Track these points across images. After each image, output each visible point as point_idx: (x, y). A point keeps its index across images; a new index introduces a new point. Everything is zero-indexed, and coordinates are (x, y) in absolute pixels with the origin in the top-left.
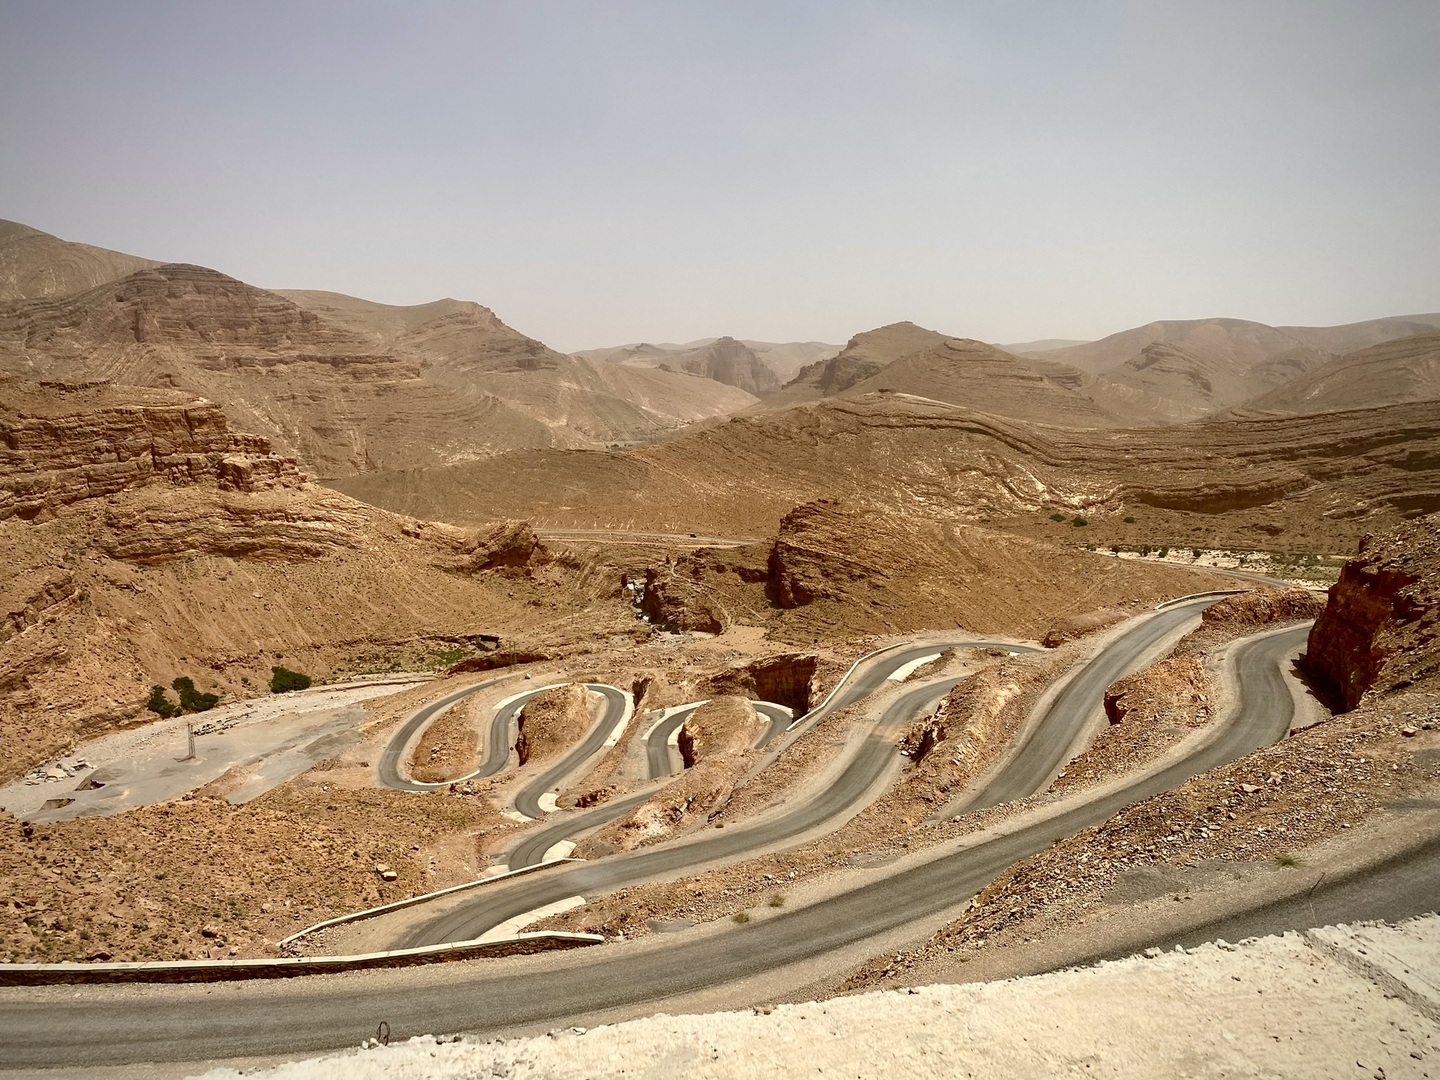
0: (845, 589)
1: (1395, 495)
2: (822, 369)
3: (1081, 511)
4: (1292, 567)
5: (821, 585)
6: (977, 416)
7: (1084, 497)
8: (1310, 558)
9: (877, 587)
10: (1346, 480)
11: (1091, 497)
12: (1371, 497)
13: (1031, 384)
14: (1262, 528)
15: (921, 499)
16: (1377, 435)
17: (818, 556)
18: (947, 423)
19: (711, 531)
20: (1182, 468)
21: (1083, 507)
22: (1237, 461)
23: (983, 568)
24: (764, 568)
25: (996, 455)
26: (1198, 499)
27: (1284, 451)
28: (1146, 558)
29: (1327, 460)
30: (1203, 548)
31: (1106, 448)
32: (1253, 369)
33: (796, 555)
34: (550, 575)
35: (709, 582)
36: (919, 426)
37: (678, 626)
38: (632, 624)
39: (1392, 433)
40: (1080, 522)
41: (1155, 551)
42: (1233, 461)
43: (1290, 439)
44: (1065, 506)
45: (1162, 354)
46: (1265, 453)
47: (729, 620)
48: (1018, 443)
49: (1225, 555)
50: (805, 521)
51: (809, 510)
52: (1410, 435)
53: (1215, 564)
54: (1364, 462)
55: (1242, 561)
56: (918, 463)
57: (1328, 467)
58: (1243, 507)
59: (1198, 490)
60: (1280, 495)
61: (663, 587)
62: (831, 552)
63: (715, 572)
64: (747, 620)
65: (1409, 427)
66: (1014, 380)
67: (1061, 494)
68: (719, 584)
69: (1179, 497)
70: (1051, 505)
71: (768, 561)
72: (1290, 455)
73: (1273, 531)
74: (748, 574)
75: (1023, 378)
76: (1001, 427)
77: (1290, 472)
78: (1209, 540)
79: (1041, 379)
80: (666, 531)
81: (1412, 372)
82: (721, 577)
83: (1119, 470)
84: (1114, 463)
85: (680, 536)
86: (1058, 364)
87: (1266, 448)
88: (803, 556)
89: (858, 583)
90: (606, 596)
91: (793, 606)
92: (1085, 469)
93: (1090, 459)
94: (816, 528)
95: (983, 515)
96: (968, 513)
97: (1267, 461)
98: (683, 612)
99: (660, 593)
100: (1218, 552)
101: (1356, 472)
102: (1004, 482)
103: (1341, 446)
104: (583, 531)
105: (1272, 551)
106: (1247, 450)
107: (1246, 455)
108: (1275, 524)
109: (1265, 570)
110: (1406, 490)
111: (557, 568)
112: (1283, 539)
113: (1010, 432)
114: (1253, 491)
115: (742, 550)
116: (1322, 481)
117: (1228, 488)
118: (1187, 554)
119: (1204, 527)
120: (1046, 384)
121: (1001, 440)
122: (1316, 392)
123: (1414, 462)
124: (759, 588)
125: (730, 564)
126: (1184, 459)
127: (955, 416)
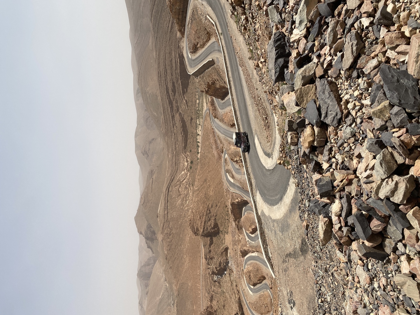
0: (213, 214)
1: (182, 94)
2: (148, 241)
3: (189, 162)
4: (200, 114)
5: (212, 221)
6: (165, 191)
7: (185, 162)
8: (198, 111)
9: (212, 206)
10: (179, 105)
11: (185, 160)
12: (183, 99)
13: (154, 181)
14: (191, 122)
15: (187, 202)
16: (168, 99)
17: (205, 223)
18: (166, 198)
19: (199, 260)
20: (177, 140)
21: (188, 162)
22: (175, 128)
23: (205, 180)
24: (209, 238)
25: (175, 184)
26: (184, 136)
27: (172, 118)
28: (200, 146)
29: (174, 109)
30: (197, 134)
31: (173, 158)
32: (148, 129)
33: (205, 229)
34: (215, 304)
35: (214, 254)
36: (167, 205)
37: (227, 262)
38: (227, 275)
39: (167, 96)
40: (192, 162)
41: (198, 144)
42: (175, 129)
43: (169, 117)
44: (188, 166)
45: (145, 151)
46: (173, 122)
47: (224, 246)
48: (172, 179)
49: (198, 129)
50: (196, 228)
51: (193, 228)
52: (168, 92)
53: (201, 130)
54: (174, 101)
55: (199, 125)
56: (177, 204)
57: (176, 108)
58: (186, 126)
59: (182, 136)
60: (183, 118)
61: (216, 268)
62: (204, 220)
63: (211, 253)
64: (223, 241)
65: (166, 92)
66: (153, 185)
67: (185, 167)
68: (214, 251)
69: (184, 140)
70: (188, 170)
71: (207, 237)
72: (173, 117)
73: (192, 119)
74: (211, 243)
75: (152, 183)
76: (167, 184)
77: (177, 117)
78: (195, 133)
79: (153, 178)
80: (200, 273)
81: (150, 94)
82: (212, 251)
83: (178, 155)
84: (176, 155)
85: (201, 268)
86: (147, 176)
87: (171, 122)
88: (205, 227)
89: (211, 211)
90: (220, 286)
91: (219, 228)
92: (178, 162)
93: (176, 161)
94: (197, 225)
95: (191, 186)
96: (191, 189)
97: (175, 121)
98: (223, 261)
99: (218, 269)
100: (197, 130)
101: (177, 103)
102: (182, 181)
103: (171, 106)
104: (201, 300)
105: (196, 119)
106: (172, 126)
107: (173, 126)
108: (190, 119)
109: (201, 120)
110: (181, 92)
111: (213, 303)
112: (193, 117)
113: (168, 182)
114: (182, 124)
115: (204, 246)
116: (179, 110)
117: (182, 130)
118: (198, 137)
119: (191, 134)
120: (154, 177)
121: (171, 184)
122: (155, 114)
123: (174, 91)
124: (214, 239)
125: (209, 249)
126: (175, 140)
127: (165, 196)
